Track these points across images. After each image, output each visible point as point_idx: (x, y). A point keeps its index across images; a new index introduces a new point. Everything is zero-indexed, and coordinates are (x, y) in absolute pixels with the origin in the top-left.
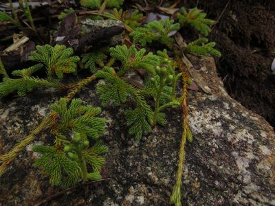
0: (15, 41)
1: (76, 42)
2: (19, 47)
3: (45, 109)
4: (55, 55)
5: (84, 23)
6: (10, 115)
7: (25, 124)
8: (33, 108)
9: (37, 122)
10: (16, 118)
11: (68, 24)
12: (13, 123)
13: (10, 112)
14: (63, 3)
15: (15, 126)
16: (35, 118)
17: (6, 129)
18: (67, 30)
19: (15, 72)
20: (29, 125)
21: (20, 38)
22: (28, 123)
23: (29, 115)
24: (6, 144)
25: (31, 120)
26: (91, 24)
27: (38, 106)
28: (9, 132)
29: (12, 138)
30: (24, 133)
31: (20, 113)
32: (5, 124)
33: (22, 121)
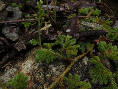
0: (45, 25)
1: (78, 35)
2: (47, 29)
3: (56, 68)
4: (67, 42)
5: (82, 24)
6: (39, 67)
7: (45, 75)
8: (50, 66)
9: (51, 75)
10: (41, 70)
11: (73, 23)
12: (40, 73)
13: (39, 65)
14: (70, 10)
15: (40, 74)
16: (50, 73)
17: (36, 75)
18: (72, 26)
19: (45, 44)
20: (47, 76)
21: (48, 24)
22: (47, 74)
23: (47, 69)
24: (34, 84)
25: (48, 73)
26: (85, 25)
27: (52, 66)
28: (37, 77)
29: (38, 81)
30: (44, 80)
31: (43, 67)
32: (36, 71)
33: (44, 73)
